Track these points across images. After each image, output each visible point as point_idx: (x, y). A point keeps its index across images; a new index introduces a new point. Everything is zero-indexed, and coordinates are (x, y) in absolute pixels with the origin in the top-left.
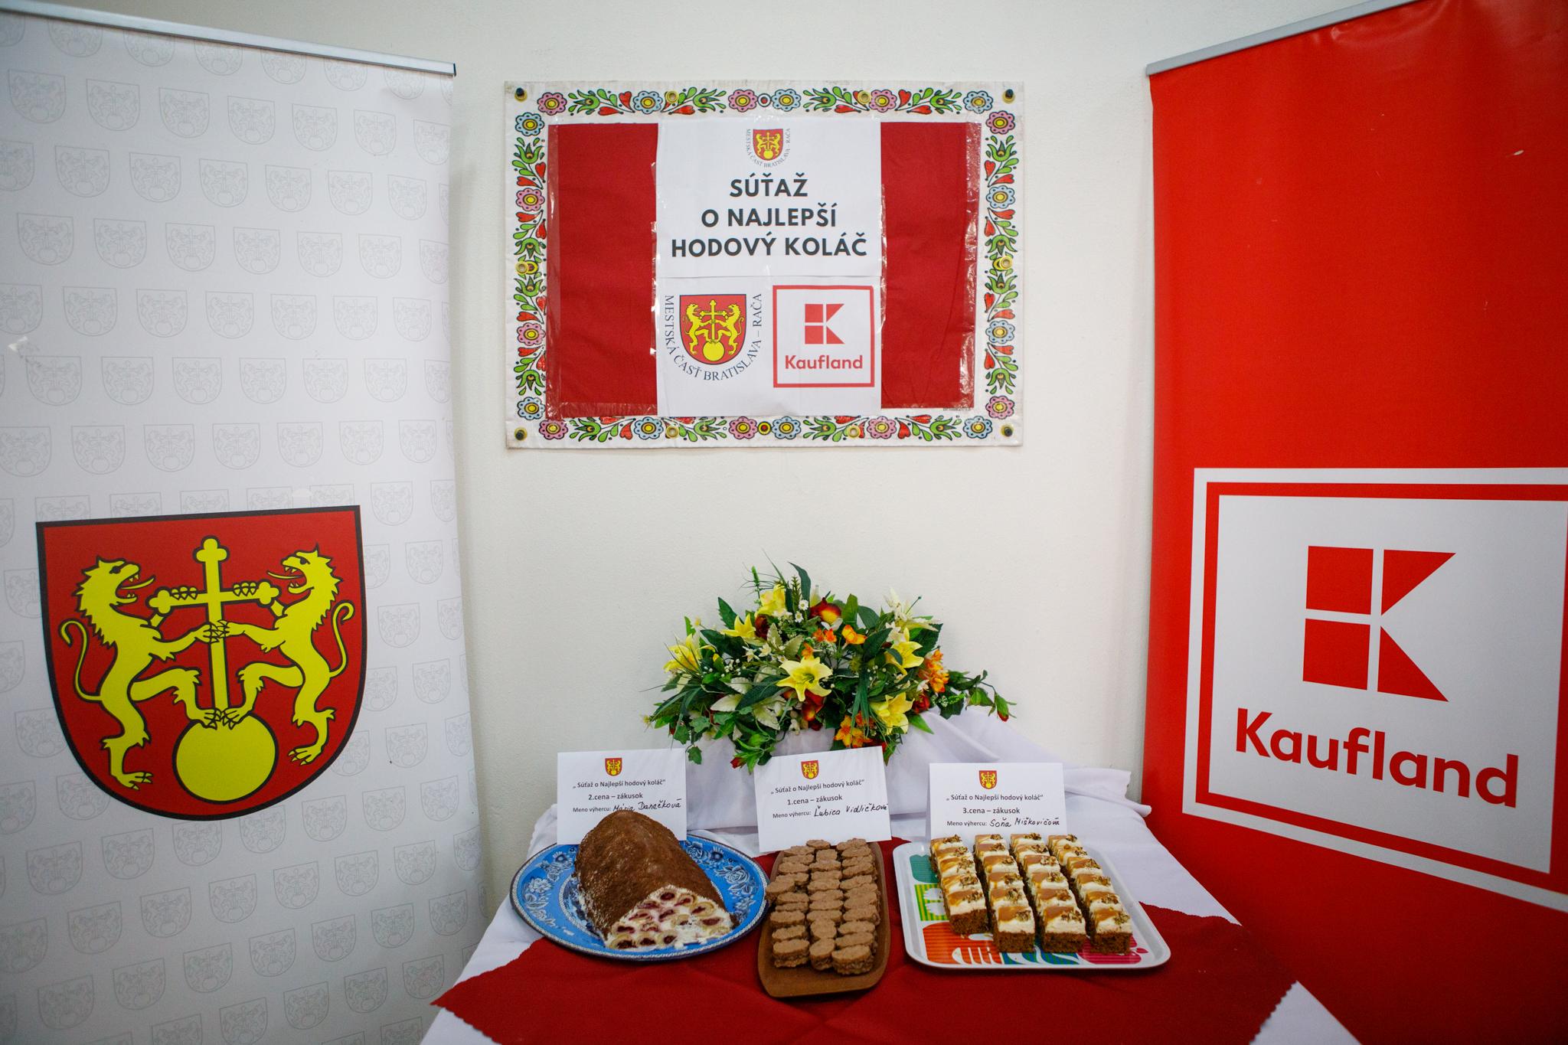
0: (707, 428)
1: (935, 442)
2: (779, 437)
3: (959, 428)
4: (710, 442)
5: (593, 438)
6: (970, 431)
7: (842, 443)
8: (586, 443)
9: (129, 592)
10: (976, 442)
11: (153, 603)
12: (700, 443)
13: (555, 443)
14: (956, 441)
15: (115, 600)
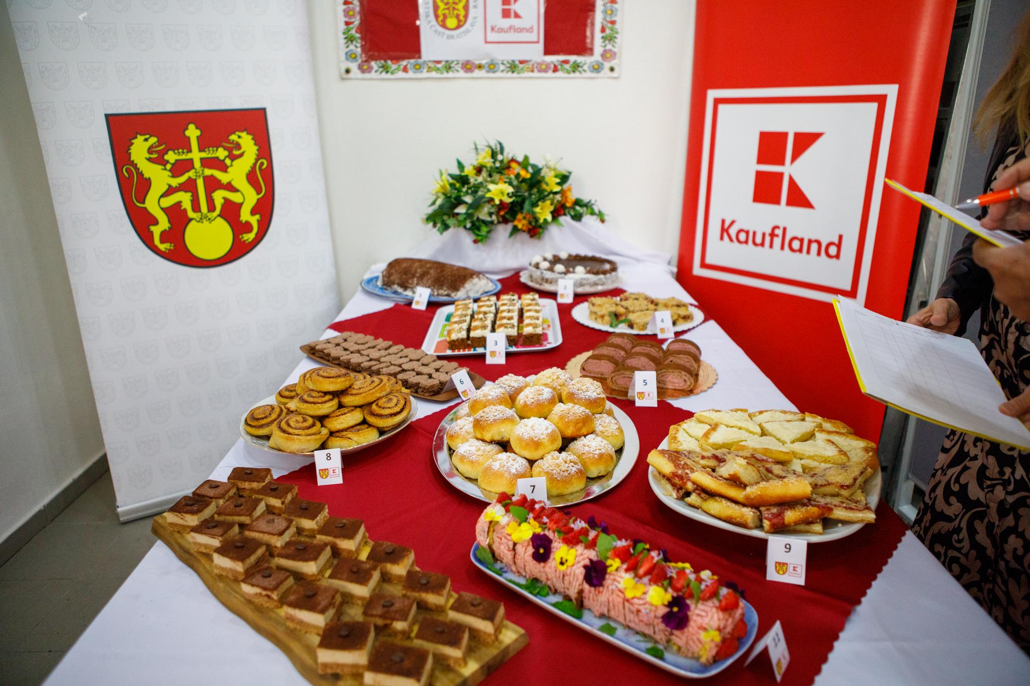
0: (448, 67)
1: (572, 75)
2: (488, 72)
3: (586, 67)
4: (451, 74)
5: (387, 72)
6: (592, 69)
7: (522, 75)
8: (384, 75)
9: (154, 151)
10: (594, 75)
11: (166, 157)
12: (445, 75)
13: (367, 75)
14: (584, 75)
15: (148, 156)
